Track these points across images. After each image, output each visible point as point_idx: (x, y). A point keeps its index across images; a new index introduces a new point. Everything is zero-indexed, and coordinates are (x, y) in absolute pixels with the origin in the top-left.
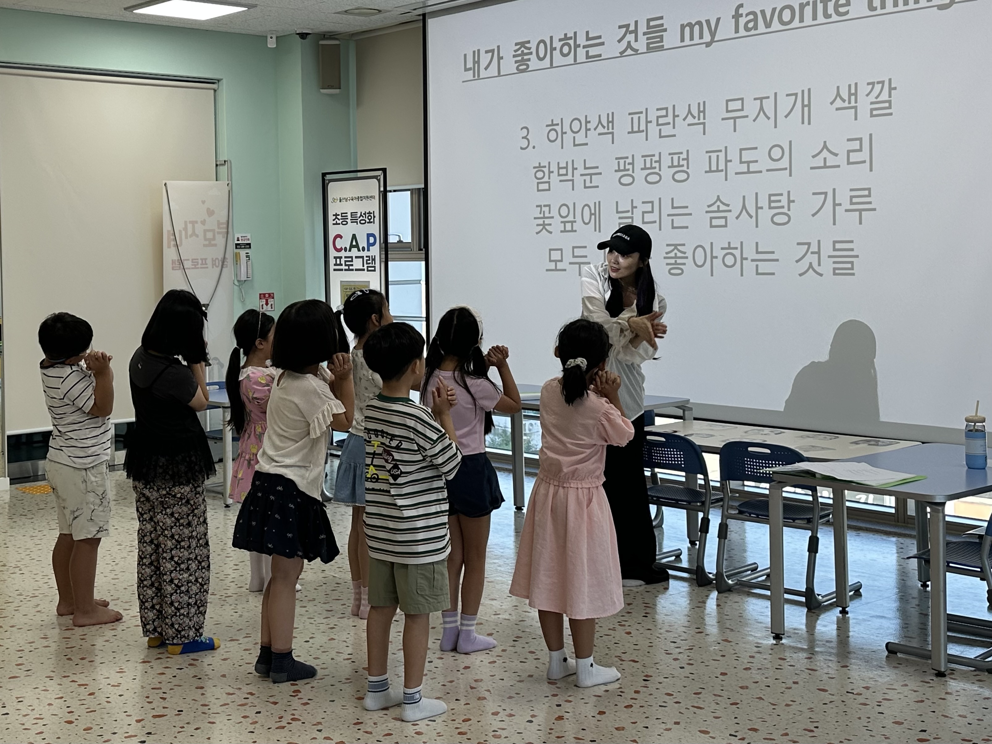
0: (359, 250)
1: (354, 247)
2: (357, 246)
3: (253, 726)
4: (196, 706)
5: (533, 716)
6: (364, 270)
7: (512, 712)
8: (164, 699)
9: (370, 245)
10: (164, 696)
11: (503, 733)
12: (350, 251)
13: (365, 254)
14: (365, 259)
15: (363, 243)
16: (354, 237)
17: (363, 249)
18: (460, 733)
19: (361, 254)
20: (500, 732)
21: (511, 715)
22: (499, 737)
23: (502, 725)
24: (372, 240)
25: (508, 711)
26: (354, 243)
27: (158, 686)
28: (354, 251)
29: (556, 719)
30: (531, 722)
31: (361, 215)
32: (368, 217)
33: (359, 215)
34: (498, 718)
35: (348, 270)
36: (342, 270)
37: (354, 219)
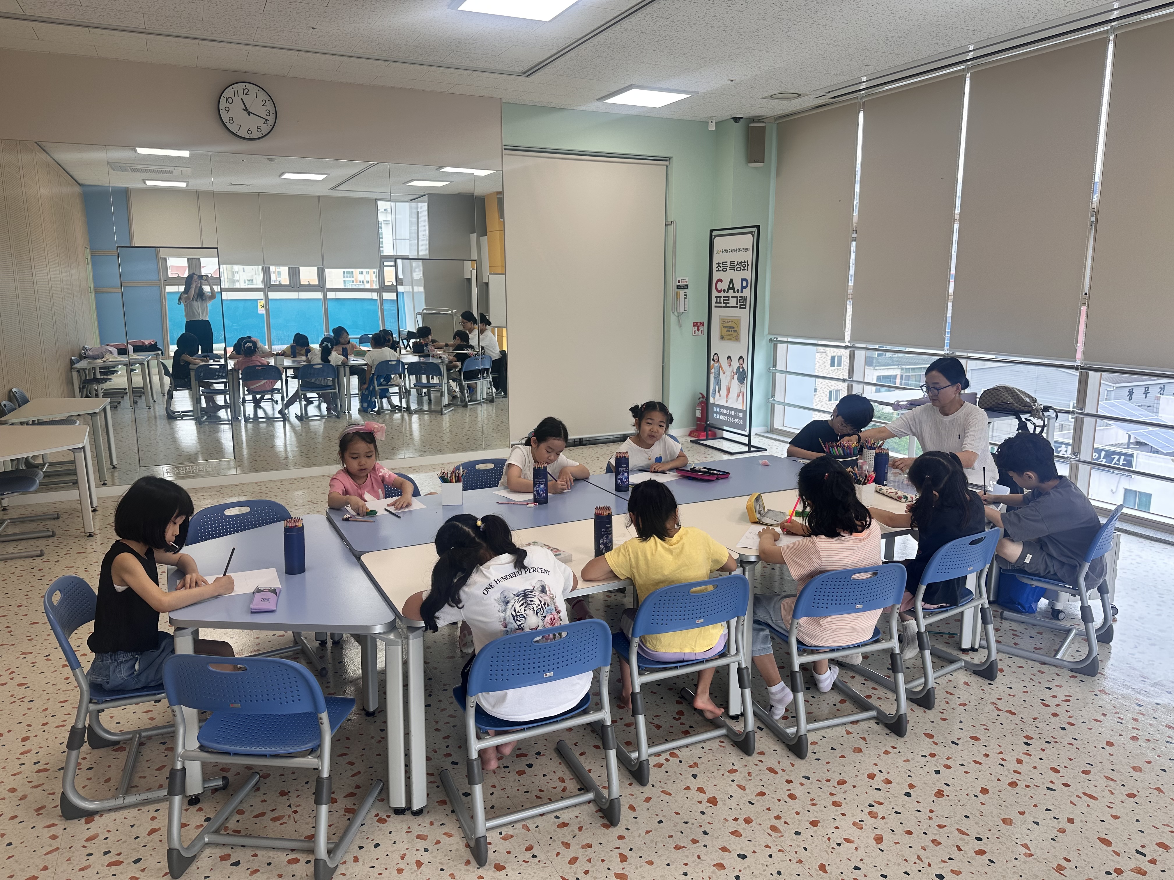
1: (731, 289)
2: (733, 288)
6: (737, 307)
9: (743, 287)
12: (728, 292)
13: (739, 295)
14: (739, 298)
15: (738, 286)
16: (731, 281)
17: (738, 291)
19: (736, 294)
24: (745, 284)
26: (731, 286)
28: (731, 293)
31: (737, 264)
32: (743, 266)
35: (726, 307)
36: (721, 307)
37: (732, 267)
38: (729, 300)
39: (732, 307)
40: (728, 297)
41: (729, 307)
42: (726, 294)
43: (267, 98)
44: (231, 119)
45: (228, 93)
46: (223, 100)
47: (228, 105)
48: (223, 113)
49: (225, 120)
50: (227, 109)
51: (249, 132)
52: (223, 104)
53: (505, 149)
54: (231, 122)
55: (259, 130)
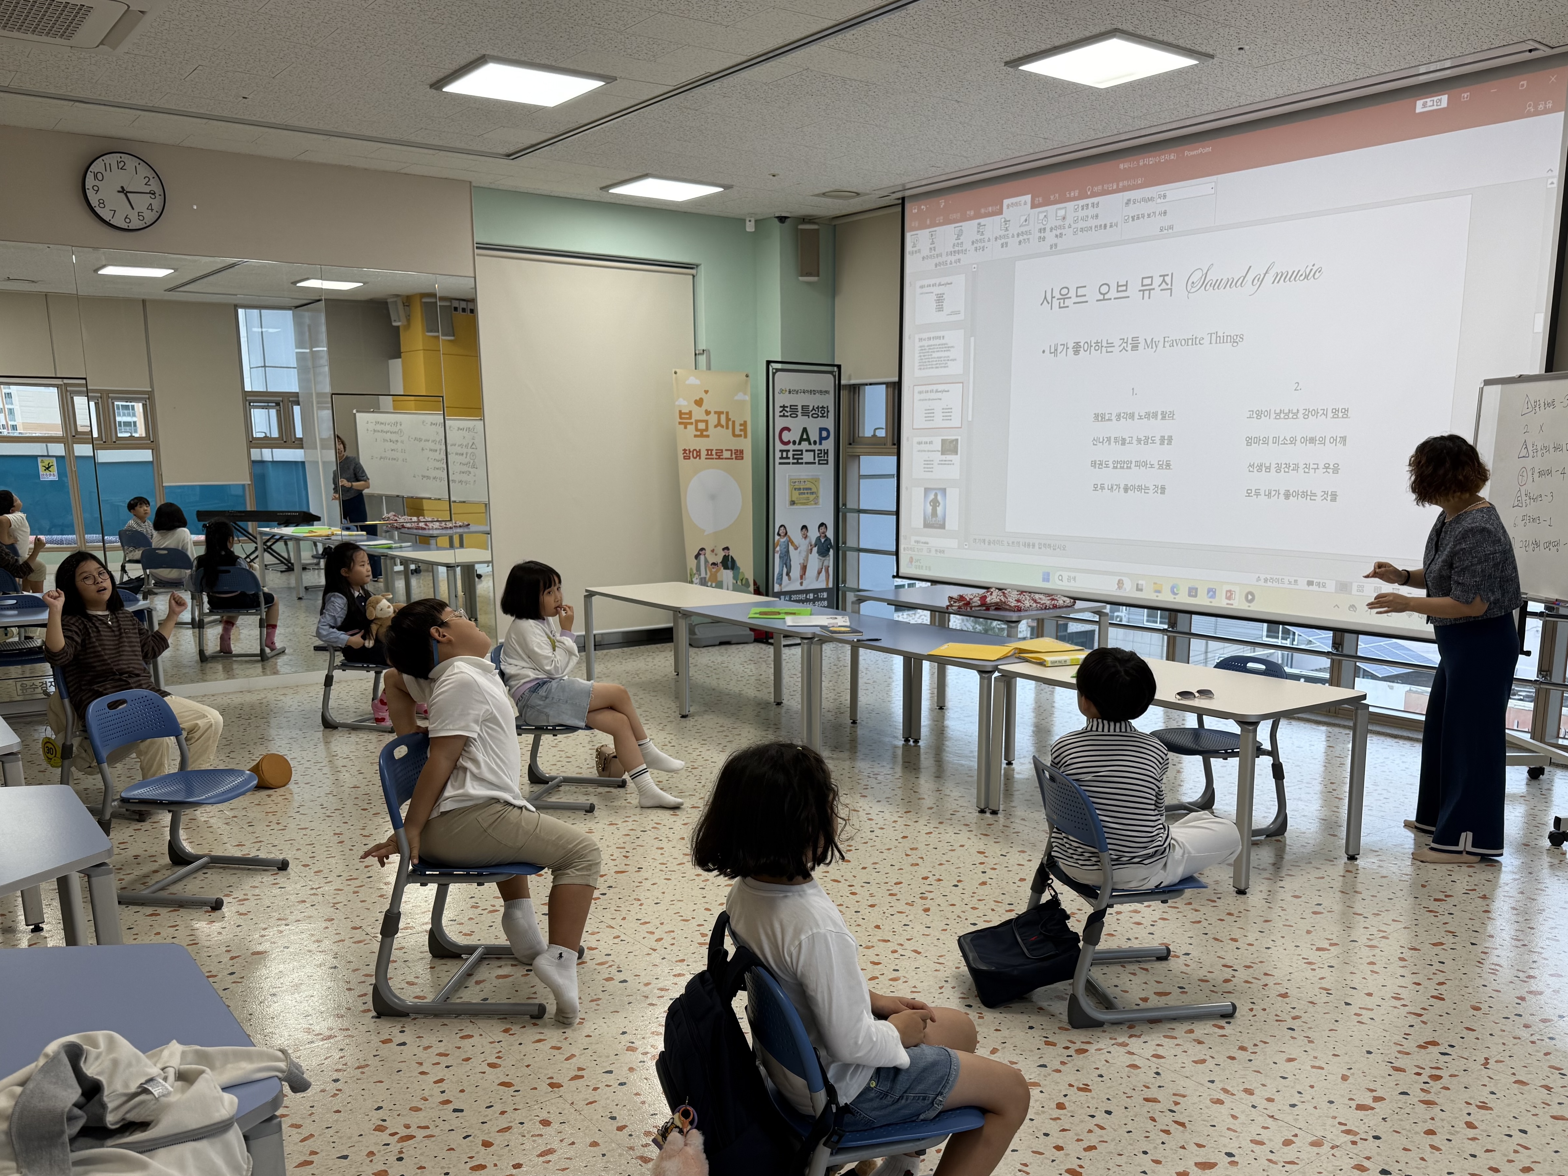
0: (810, 444)
1: (805, 440)
2: (808, 439)
3: (705, 883)
4: (655, 864)
5: (959, 881)
6: (815, 463)
7: (941, 878)
8: (627, 857)
9: (822, 439)
10: (628, 854)
11: (930, 896)
12: (800, 444)
13: (817, 447)
14: (817, 452)
15: (814, 436)
16: (805, 430)
17: (815, 443)
18: (890, 895)
19: (812, 447)
20: (927, 894)
21: (939, 880)
22: (926, 898)
23: (929, 888)
24: (824, 434)
25: (937, 877)
26: (805, 437)
27: (623, 845)
28: (805, 445)
29: (980, 884)
30: (956, 886)
31: (813, 409)
32: (822, 412)
33: (811, 408)
34: (928, 882)
35: (798, 463)
36: (789, 463)
37: (806, 411)
38: (802, 454)
39: (806, 463)
40: (802, 451)
41: (802, 463)
42: (797, 447)
43: (151, 174)
44: (102, 202)
45: (97, 167)
46: (90, 177)
47: (97, 183)
48: (90, 194)
49: (94, 203)
50: (96, 188)
51: (128, 220)
52: (90, 181)
53: (477, 248)
54: (102, 205)
55: (141, 218)
